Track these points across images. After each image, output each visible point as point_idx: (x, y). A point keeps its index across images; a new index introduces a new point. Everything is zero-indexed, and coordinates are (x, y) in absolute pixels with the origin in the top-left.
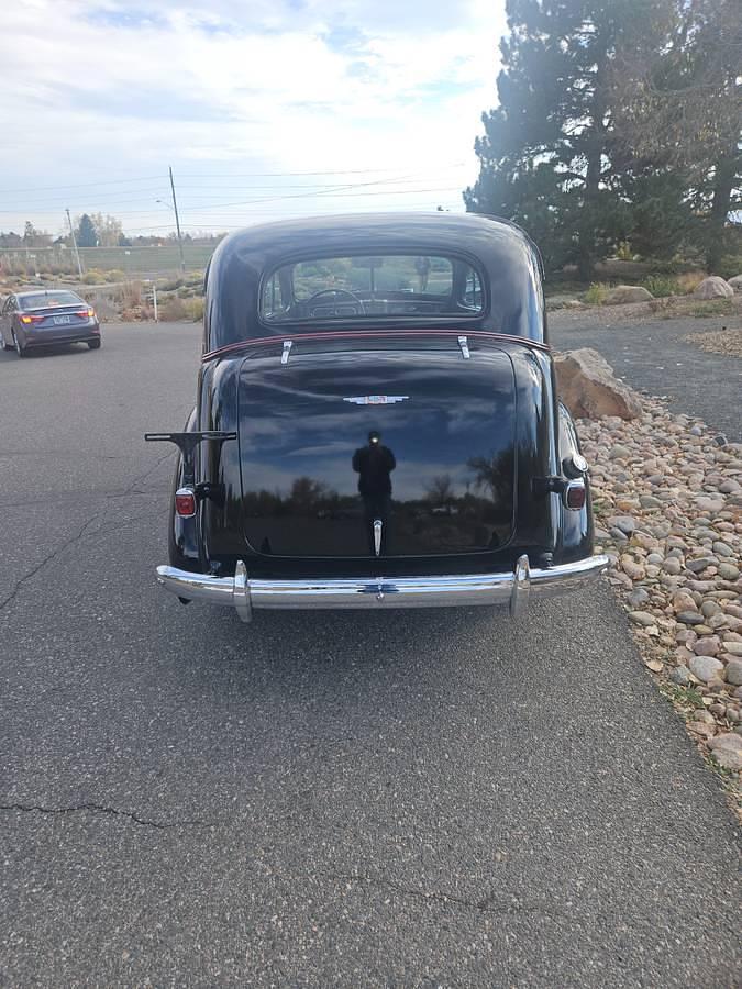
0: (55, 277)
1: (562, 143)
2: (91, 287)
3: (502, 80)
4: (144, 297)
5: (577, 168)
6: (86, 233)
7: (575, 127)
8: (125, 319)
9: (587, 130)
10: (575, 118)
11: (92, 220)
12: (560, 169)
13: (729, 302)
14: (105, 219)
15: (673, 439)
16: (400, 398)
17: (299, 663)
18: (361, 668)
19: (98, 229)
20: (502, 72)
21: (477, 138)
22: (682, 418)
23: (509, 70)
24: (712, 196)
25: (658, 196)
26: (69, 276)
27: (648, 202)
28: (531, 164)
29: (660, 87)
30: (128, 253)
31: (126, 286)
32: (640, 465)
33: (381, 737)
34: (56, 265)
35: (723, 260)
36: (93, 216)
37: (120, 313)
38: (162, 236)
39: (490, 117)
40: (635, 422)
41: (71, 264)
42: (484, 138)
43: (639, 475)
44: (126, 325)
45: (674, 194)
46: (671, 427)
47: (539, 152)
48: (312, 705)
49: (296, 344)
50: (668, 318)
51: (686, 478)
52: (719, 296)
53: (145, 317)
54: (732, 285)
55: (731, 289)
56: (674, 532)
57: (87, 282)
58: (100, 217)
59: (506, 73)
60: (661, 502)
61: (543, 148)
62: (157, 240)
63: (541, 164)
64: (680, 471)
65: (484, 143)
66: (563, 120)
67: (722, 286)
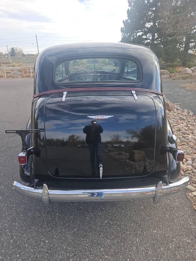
0: (3, 65)
1: (144, 30)
2: (13, 68)
3: (128, 12)
4: (28, 71)
5: (149, 37)
6: (13, 53)
7: (148, 25)
8: (23, 77)
9: (152, 27)
10: (148, 22)
11: (14, 49)
12: (144, 37)
13: (191, 75)
14: (18, 49)
15: (184, 118)
16: (110, 116)
17: (70, 210)
18: (93, 212)
19: (16, 51)
20: (128, 9)
21: (122, 28)
22: (186, 110)
23: (131, 8)
24: (184, 46)
25: (171, 45)
26: (7, 65)
27: (168, 47)
28: (136, 36)
29: (174, 13)
30: (24, 58)
31: (23, 68)
32: (177, 127)
33: (102, 249)
34: (4, 61)
35: (187, 63)
36: (15, 48)
37: (21, 75)
38: (34, 54)
39: (125, 22)
40: (172, 112)
41: (9, 61)
42: (123, 27)
43: (177, 130)
44: (23, 79)
45: (175, 44)
46: (183, 114)
47: (138, 32)
48: (75, 232)
49: (69, 93)
50: (175, 79)
51: (192, 131)
52: (188, 73)
53: (28, 77)
54: (191, 70)
55: (191, 72)
56: (193, 152)
57: (13, 66)
58: (17, 48)
59: (130, 9)
60: (186, 140)
61: (140, 31)
62: (33, 55)
63: (139, 35)
64: (189, 129)
65: (124, 29)
66: (145, 23)
67: (189, 70)
